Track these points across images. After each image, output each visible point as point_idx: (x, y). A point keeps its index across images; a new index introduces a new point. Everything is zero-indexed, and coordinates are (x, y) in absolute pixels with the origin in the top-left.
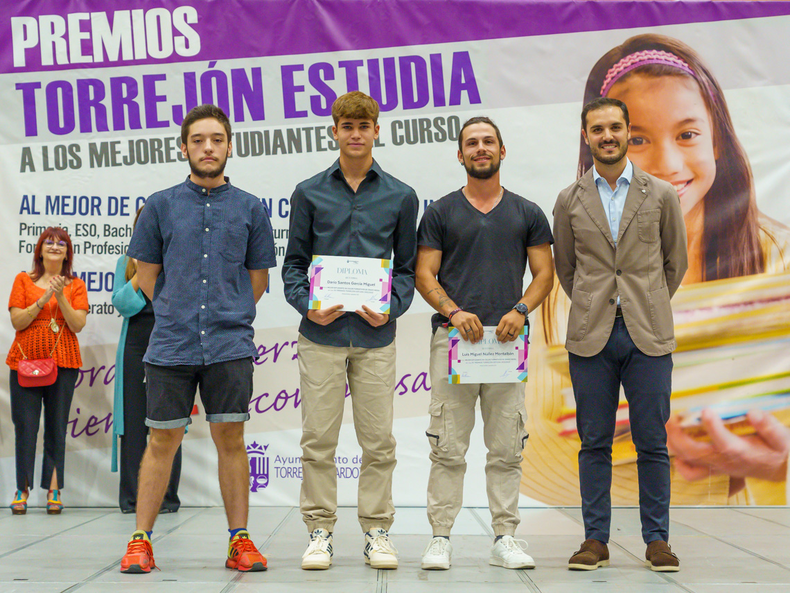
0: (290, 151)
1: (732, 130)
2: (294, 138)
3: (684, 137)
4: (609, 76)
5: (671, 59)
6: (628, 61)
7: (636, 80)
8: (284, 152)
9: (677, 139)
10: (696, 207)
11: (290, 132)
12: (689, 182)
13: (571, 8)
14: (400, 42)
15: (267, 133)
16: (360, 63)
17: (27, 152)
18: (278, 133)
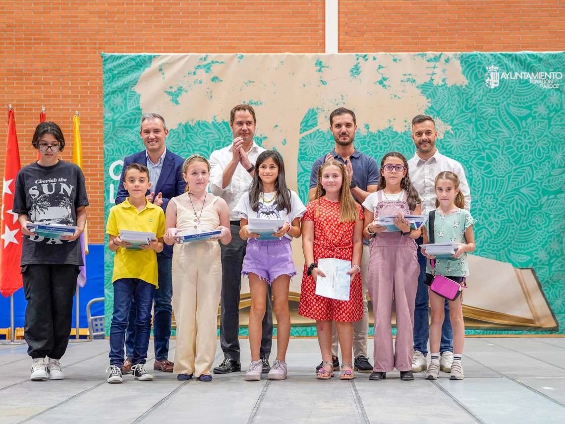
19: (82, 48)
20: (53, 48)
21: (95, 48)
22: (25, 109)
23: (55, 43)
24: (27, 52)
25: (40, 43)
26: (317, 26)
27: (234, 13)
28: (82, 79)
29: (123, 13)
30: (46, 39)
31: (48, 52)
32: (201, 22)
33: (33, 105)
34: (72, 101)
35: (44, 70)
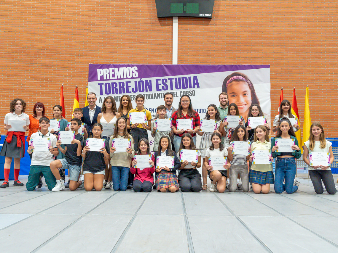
0: (158, 98)
1: (255, 93)
2: (159, 95)
3: (245, 95)
4: (228, 81)
5: (242, 77)
6: (232, 78)
7: (234, 82)
8: (156, 98)
9: (243, 95)
10: (247, 110)
11: (158, 94)
12: (246, 105)
13: (219, 66)
14: (182, 74)
15: (153, 94)
16: (173, 79)
17: (100, 98)
18: (155, 94)
19: (73, 56)
20: (61, 56)
21: (79, 57)
22: (49, 81)
23: (62, 55)
24: (50, 58)
25: (56, 54)
26: (169, 49)
27: (136, 44)
28: (72, 69)
29: (91, 43)
30: (58, 53)
31: (59, 58)
32: (122, 47)
33: (52, 79)
34: (68, 78)
35: (57, 65)
